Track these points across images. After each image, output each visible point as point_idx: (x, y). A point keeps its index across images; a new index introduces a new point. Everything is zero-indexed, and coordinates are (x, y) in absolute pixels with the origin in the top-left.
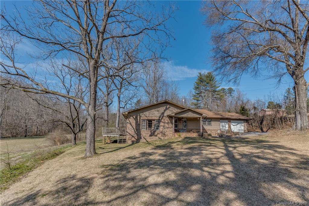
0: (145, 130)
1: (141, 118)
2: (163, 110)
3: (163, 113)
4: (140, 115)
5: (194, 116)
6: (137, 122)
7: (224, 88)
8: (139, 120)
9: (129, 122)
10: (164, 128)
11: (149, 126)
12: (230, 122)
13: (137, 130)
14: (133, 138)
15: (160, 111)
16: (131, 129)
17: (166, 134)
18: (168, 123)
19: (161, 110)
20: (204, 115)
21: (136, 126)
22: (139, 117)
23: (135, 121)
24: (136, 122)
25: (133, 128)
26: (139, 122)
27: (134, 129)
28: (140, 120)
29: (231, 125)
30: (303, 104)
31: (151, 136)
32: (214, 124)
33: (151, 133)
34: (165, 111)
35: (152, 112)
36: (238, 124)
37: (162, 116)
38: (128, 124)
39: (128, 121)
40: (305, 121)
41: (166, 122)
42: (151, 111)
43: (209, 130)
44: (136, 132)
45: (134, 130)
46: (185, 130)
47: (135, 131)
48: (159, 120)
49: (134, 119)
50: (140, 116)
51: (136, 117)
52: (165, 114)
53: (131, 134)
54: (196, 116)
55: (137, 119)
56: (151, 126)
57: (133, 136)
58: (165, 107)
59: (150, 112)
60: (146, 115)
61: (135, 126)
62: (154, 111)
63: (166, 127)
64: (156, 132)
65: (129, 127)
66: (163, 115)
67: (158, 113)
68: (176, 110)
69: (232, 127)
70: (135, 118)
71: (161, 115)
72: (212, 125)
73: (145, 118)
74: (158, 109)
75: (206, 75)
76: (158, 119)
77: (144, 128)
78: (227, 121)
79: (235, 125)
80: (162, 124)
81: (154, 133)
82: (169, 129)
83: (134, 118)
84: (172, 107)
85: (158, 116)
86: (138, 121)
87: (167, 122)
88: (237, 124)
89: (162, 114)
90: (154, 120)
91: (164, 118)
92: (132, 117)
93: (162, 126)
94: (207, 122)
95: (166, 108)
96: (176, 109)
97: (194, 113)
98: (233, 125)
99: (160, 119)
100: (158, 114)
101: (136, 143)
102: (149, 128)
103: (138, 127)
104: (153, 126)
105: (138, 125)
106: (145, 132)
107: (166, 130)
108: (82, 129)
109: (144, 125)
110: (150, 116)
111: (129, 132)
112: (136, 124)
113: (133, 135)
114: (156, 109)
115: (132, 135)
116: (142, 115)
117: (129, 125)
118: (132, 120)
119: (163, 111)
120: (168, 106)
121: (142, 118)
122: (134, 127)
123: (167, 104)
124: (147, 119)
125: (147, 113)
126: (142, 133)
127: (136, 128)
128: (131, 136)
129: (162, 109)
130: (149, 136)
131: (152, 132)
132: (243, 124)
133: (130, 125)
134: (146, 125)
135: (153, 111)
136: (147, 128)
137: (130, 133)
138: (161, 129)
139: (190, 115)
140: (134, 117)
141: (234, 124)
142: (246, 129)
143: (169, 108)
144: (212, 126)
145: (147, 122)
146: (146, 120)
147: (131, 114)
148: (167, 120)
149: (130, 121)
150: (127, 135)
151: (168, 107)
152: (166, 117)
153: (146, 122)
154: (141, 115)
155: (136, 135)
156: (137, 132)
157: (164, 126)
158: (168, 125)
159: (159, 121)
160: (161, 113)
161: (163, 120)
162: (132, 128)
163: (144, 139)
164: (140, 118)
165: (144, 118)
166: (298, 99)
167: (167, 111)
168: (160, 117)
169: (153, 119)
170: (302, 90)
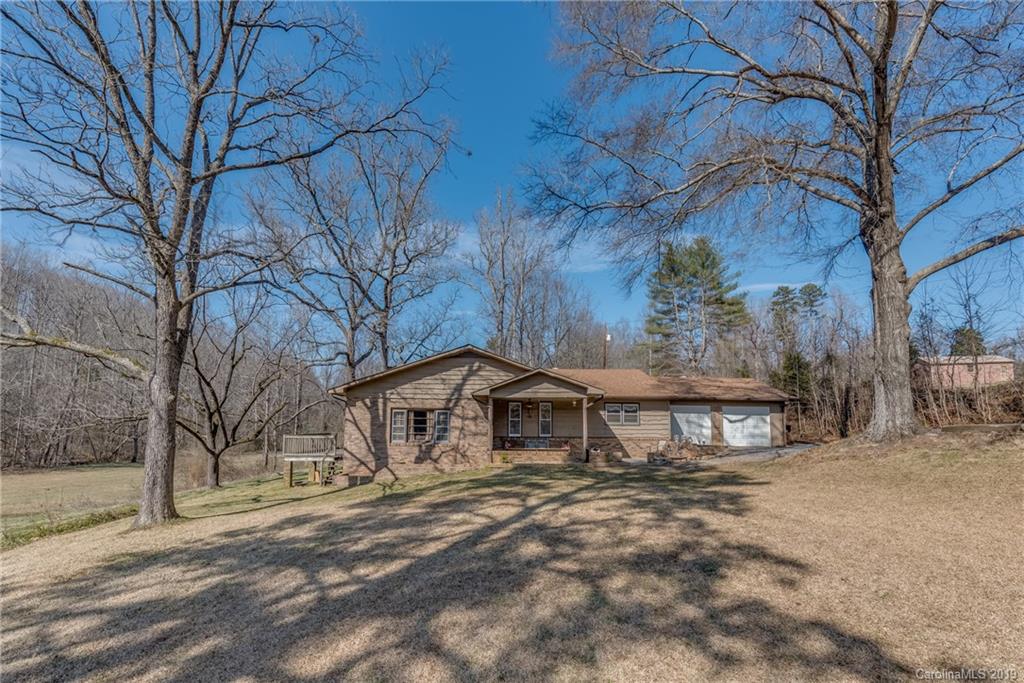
0: (403, 442)
1: (390, 405)
2: (460, 377)
3: (459, 389)
4: (384, 394)
5: (559, 396)
6: (374, 418)
7: (787, 288)
8: (381, 412)
9: (351, 419)
10: (462, 436)
11: (416, 429)
12: (718, 410)
13: (375, 442)
14: (363, 467)
15: (452, 382)
16: (357, 439)
17: (468, 453)
18: (475, 419)
19: (453, 377)
20: (591, 391)
21: (372, 432)
22: (381, 400)
23: (368, 416)
24: (372, 418)
25: (363, 435)
26: (381, 418)
27: (365, 439)
28: (385, 411)
29: (725, 420)
30: (894, 347)
31: (419, 460)
32: (648, 418)
33: (421, 451)
34: (465, 379)
35: (422, 386)
36: (749, 415)
37: (456, 396)
38: (349, 424)
39: (348, 416)
40: (898, 409)
41: (469, 416)
42: (420, 381)
43: (629, 439)
44: (373, 449)
45: (367, 444)
46: (547, 441)
47: (371, 445)
48: (449, 409)
49: (368, 408)
50: (386, 400)
51: (374, 403)
52: (467, 391)
53: (358, 456)
54: (565, 396)
55: (377, 409)
56: (425, 429)
57: (362, 463)
58: (466, 368)
59: (418, 386)
60: (404, 396)
61: (369, 430)
62: (430, 381)
63: (470, 431)
64: (437, 449)
65: (351, 435)
66: (460, 395)
67: (442, 386)
68: (501, 377)
69: (727, 427)
70: (369, 404)
71: (453, 395)
72: (639, 425)
73: (404, 405)
74: (443, 375)
75: (690, 247)
76: (442, 407)
77: (400, 438)
78: (708, 408)
79: (735, 421)
80: (455, 422)
81: (430, 452)
82: (479, 438)
83: (366, 405)
84: (488, 368)
85: (444, 397)
86: (378, 416)
87: (471, 414)
88: (742, 417)
89: (455, 389)
90: (432, 411)
91: (463, 402)
92: (359, 404)
93: (456, 428)
94: (622, 414)
95: (470, 370)
96: (502, 373)
97: (559, 386)
98: (731, 422)
99: (451, 405)
100: (442, 392)
101: (361, 484)
102: (418, 437)
103: (379, 434)
104: (430, 430)
105: (378, 426)
106: (401, 450)
107: (470, 440)
108: (234, 440)
109: (399, 425)
110: (418, 396)
111: (349, 449)
112: (372, 424)
113: (363, 460)
114: (437, 376)
115: (359, 460)
116: (392, 394)
117: (350, 428)
118: (360, 412)
119: (460, 382)
120: (477, 364)
121: (393, 405)
122: (368, 435)
123: (473, 360)
124: (407, 406)
125: (407, 389)
126: (390, 452)
127: (371, 437)
128: (357, 463)
129: (455, 375)
130: (413, 459)
131: (424, 448)
132: (768, 419)
133: (354, 427)
134: (404, 426)
135: (426, 382)
136: (408, 435)
137: (353, 452)
138: (453, 437)
139: (544, 391)
140: (368, 401)
141: (733, 418)
142: (777, 433)
143: (480, 368)
144: (642, 427)
145: (408, 416)
146: (405, 411)
147: (357, 393)
148: (473, 408)
149: (355, 414)
150: (346, 458)
151: (475, 368)
152: (469, 399)
153: (405, 416)
154: (388, 396)
155: (372, 459)
156: (376, 449)
157: (462, 429)
158: (476, 425)
159: (447, 411)
160: (453, 386)
161: (458, 411)
162: (362, 438)
163: (389, 473)
164: (385, 404)
165: (398, 405)
166: (881, 330)
167: (471, 382)
168: (449, 400)
169: (428, 407)
170: (893, 297)
